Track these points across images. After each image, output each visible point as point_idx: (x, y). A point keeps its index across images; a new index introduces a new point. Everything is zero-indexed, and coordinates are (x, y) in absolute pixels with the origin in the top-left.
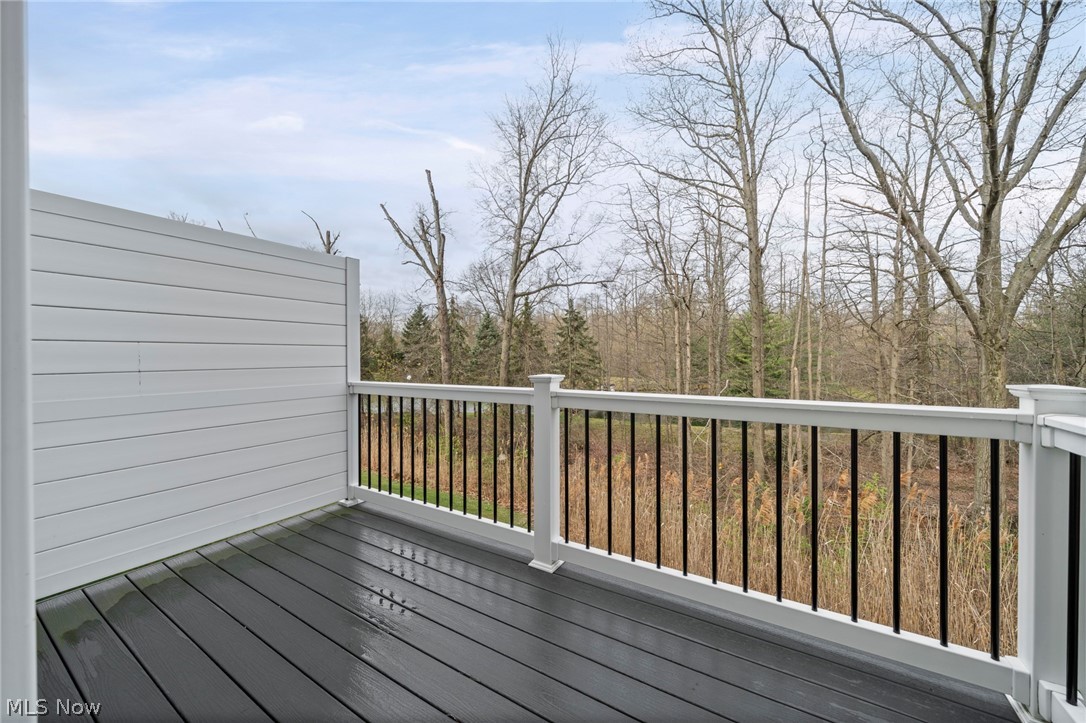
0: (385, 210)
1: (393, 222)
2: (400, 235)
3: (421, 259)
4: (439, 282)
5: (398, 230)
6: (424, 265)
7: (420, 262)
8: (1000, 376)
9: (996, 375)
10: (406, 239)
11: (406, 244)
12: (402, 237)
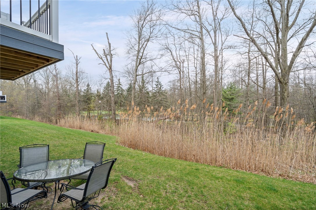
0: (93, 46)
1: (95, 51)
2: (97, 54)
3: (104, 62)
4: (110, 70)
5: (97, 53)
6: (105, 65)
7: (104, 63)
8: (286, 93)
9: (285, 93)
10: (99, 56)
11: (100, 58)
12: (98, 55)
